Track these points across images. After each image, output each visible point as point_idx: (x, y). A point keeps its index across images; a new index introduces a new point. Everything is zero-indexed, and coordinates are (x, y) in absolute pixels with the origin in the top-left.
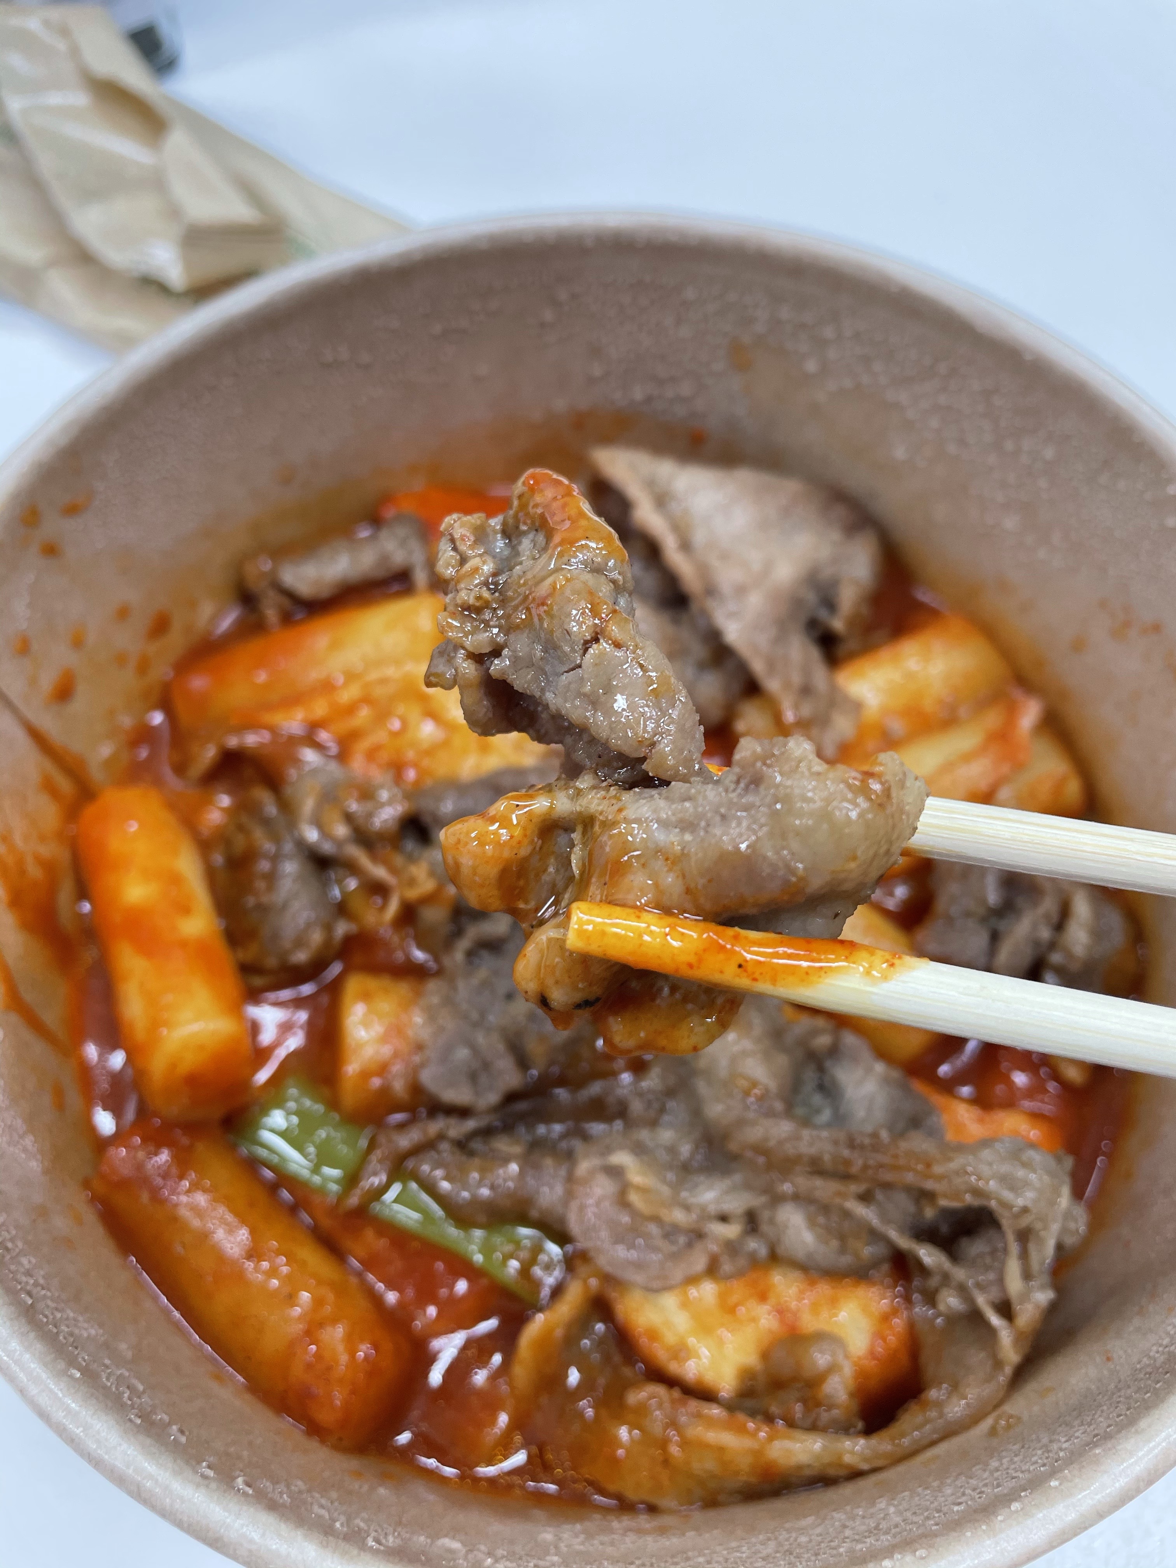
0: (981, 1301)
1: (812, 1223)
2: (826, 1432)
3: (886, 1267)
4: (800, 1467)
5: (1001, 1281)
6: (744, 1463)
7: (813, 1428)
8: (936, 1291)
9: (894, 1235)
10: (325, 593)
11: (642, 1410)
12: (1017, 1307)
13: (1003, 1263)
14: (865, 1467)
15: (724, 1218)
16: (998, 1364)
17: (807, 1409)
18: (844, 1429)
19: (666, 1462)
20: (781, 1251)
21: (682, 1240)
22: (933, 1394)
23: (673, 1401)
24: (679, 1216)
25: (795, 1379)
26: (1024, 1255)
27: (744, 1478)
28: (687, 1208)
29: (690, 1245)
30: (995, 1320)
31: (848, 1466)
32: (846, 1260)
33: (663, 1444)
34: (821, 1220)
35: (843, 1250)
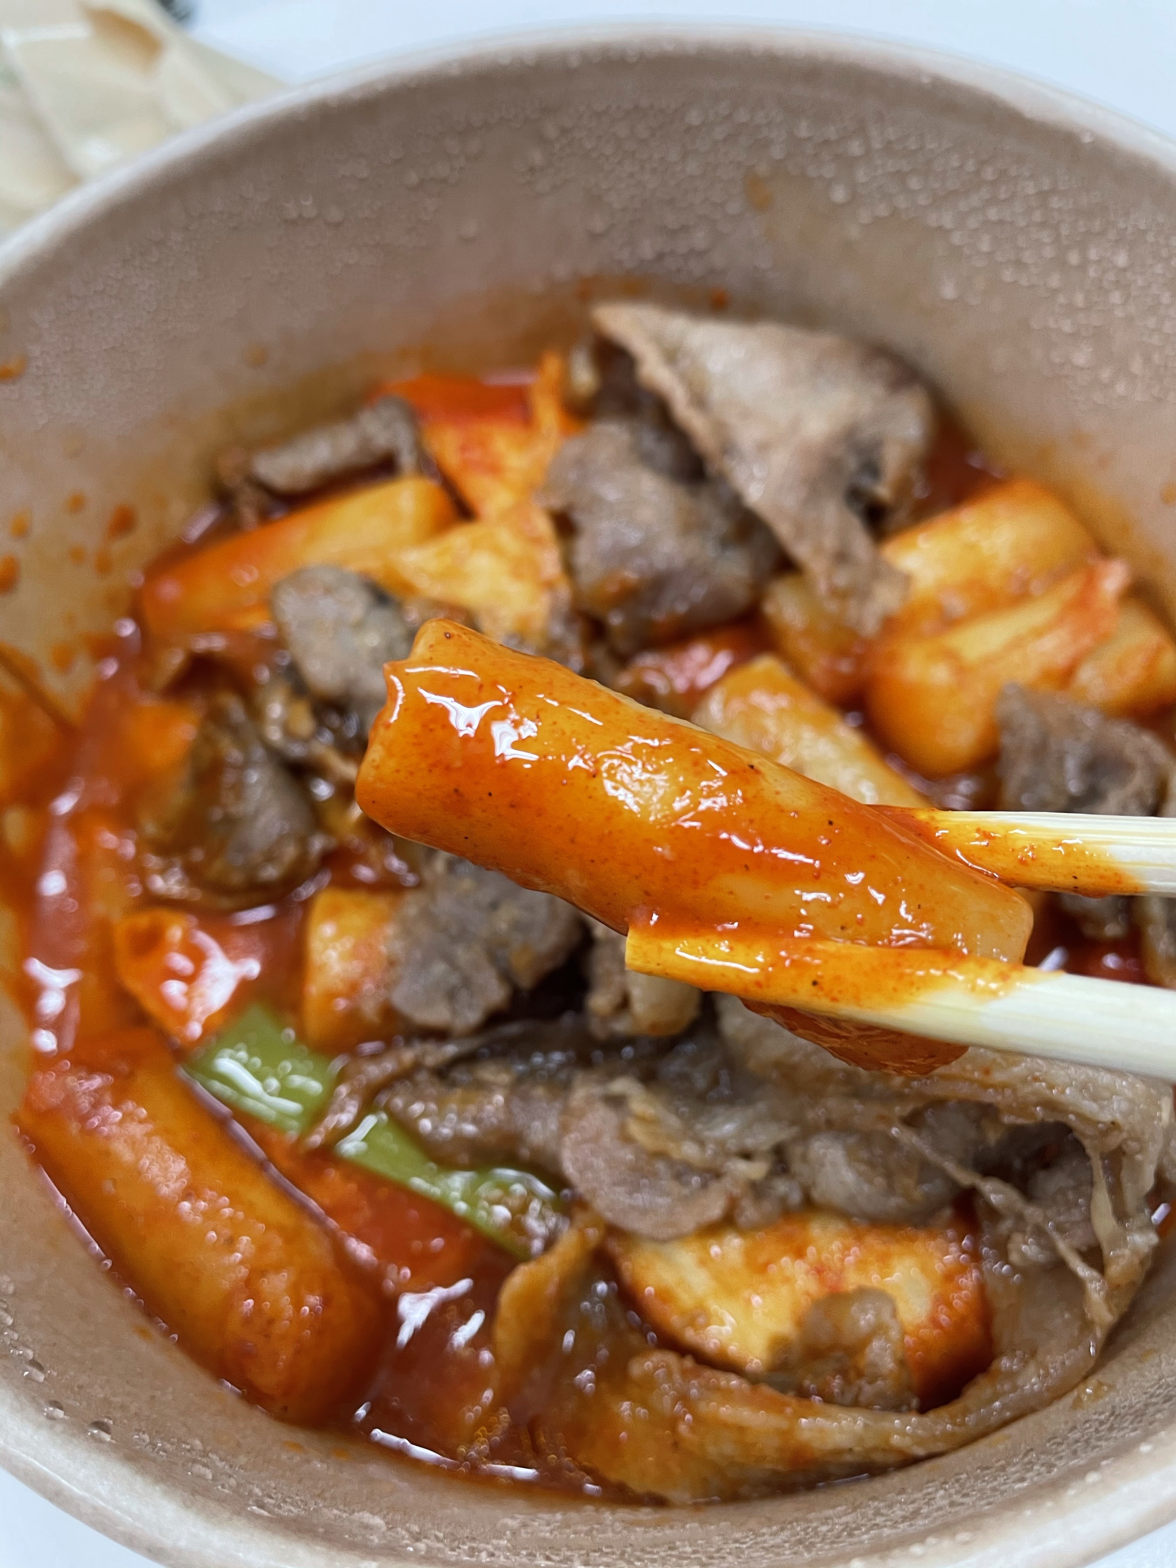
0: (1063, 1246)
1: (852, 1157)
2: (871, 1409)
3: (947, 1213)
4: (839, 1452)
5: (1088, 1219)
6: (769, 1446)
7: (855, 1404)
8: (1008, 1238)
9: (950, 1167)
10: (303, 484)
11: (649, 1382)
12: (1110, 1254)
13: (1089, 1198)
14: (920, 1451)
15: (747, 1156)
16: (1087, 1325)
17: (847, 1381)
18: (896, 1407)
19: (676, 1445)
20: (816, 1195)
21: (695, 1180)
22: (1005, 1363)
23: (684, 1373)
24: (689, 1151)
25: (833, 1347)
26: (1116, 1190)
27: (769, 1466)
28: (701, 1143)
29: (704, 1186)
30: (1083, 1270)
31: (899, 1451)
32: (894, 1202)
33: (673, 1422)
34: (864, 1154)
35: (890, 1190)
